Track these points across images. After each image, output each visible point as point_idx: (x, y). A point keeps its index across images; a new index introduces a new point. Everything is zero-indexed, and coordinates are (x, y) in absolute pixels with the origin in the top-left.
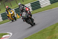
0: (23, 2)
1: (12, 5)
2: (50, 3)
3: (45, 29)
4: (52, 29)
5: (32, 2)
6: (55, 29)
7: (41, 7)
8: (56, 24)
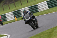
0: (22, 5)
1: (10, 8)
2: (48, 7)
3: (43, 32)
4: (50, 33)
5: (30, 5)
6: (53, 33)
7: (39, 11)
8: (54, 28)
